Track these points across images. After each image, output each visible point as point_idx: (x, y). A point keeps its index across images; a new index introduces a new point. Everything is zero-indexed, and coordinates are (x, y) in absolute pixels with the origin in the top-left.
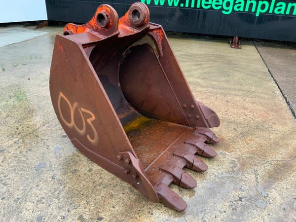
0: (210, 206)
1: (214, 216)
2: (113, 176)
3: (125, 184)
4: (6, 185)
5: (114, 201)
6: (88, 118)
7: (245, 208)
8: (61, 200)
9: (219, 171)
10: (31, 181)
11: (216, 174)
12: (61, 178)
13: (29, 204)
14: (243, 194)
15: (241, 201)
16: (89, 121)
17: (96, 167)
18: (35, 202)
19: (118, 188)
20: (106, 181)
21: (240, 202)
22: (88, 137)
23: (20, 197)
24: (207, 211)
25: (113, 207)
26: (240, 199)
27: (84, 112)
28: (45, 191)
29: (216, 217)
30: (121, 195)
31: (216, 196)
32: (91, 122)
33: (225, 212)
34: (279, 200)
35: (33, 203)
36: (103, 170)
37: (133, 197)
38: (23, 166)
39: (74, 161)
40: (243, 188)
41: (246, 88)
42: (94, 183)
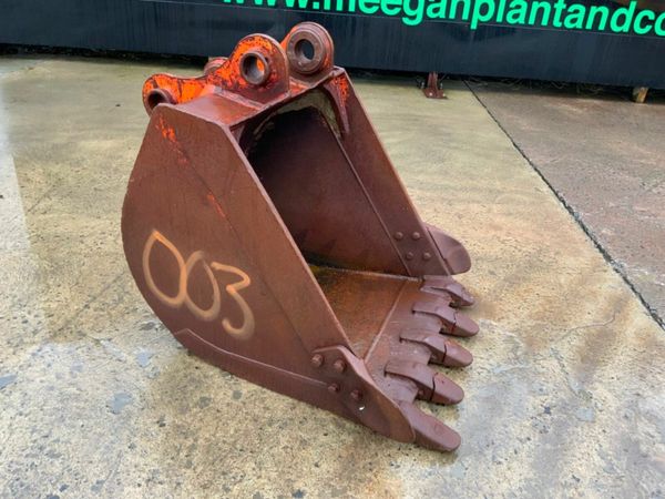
0: (500, 433)
1: (512, 451)
2: (291, 400)
3: (322, 414)
4: (58, 456)
5: (312, 453)
6: (232, 283)
7: (561, 425)
8: (200, 469)
9: (491, 361)
10: (112, 438)
11: (488, 367)
12: (178, 422)
13: (131, 489)
14: (549, 400)
15: (549, 413)
16: (232, 289)
17: (247, 387)
18: (143, 483)
19: (310, 424)
20: (280, 414)
21: (548, 417)
22: (227, 325)
23: (103, 477)
24: (497, 443)
25: (317, 465)
26: (547, 410)
27: (221, 272)
28: (155, 456)
29: (516, 452)
30: (322, 439)
31: (503, 411)
32: (239, 291)
33: (529, 439)
34: (613, 403)
35: (139, 485)
36: (264, 390)
37: (349, 439)
38: (77, 408)
39: (193, 380)
40: (544, 388)
41: (483, 184)
42: (256, 421)
